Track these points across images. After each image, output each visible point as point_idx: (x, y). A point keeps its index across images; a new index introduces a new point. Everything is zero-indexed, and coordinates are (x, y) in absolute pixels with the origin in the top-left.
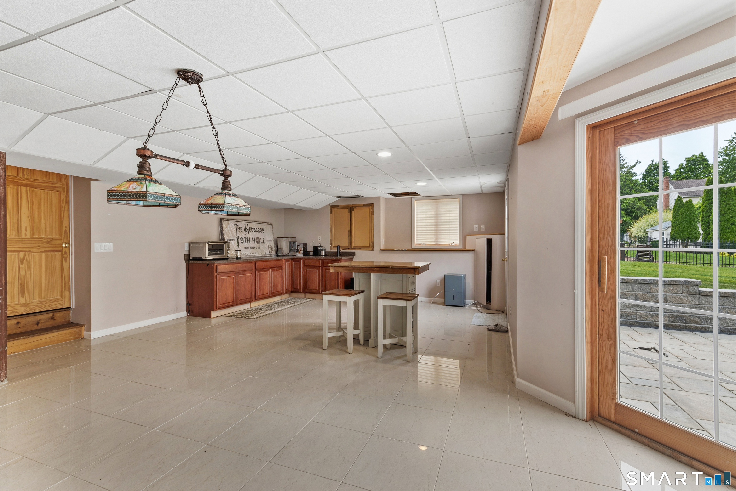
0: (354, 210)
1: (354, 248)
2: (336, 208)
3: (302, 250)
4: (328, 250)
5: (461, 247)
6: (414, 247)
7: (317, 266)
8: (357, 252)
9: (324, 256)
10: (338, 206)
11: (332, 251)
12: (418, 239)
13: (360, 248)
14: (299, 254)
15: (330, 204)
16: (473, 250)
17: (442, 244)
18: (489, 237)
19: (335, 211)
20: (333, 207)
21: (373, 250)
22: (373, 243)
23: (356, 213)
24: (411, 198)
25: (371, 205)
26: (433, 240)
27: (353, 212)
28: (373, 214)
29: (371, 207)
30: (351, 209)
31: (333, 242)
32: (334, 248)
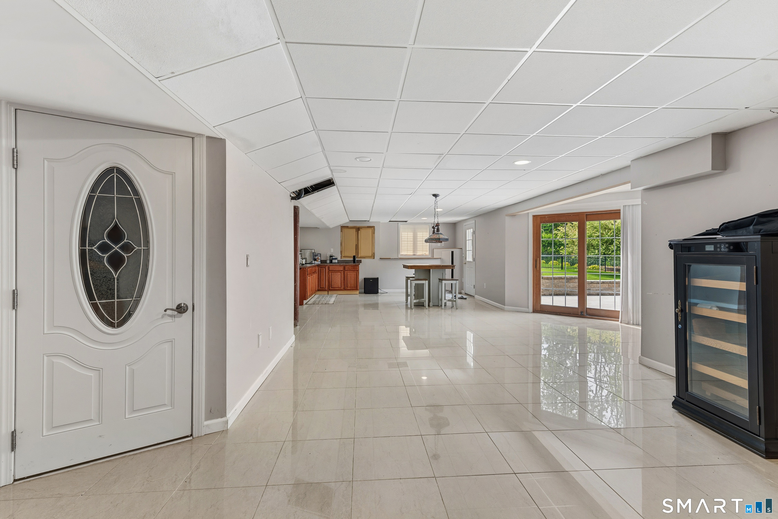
0: (360, 230)
1: (360, 258)
2: (345, 228)
3: (320, 259)
4: (339, 259)
5: (430, 256)
6: (400, 257)
7: (340, 270)
8: (363, 260)
9: (338, 263)
10: (347, 227)
11: (342, 259)
12: (402, 251)
13: (364, 257)
14: (316, 262)
15: (340, 225)
16: (440, 258)
17: (418, 254)
18: (452, 250)
19: (345, 230)
20: (343, 227)
21: (374, 258)
22: (374, 254)
23: (362, 232)
24: (398, 223)
25: (374, 227)
26: (412, 252)
27: (359, 231)
28: (374, 233)
29: (373, 228)
30: (358, 229)
31: (343, 253)
32: (343, 257)
